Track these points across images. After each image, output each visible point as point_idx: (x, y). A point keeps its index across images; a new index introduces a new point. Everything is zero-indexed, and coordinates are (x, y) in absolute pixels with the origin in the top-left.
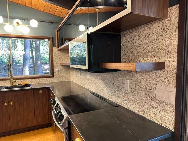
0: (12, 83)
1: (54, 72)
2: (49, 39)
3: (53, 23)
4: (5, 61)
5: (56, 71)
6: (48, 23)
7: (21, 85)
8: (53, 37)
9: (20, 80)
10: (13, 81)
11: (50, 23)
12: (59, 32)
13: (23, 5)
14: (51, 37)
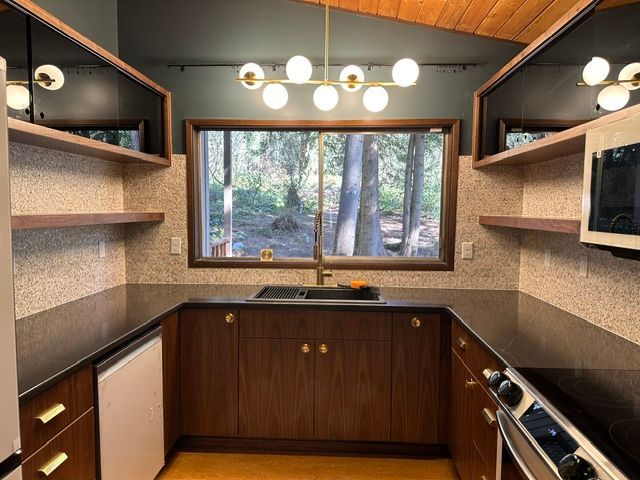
0: (320, 279)
1: (456, 250)
2: (447, 128)
3: (464, 66)
4: (278, 205)
5: (463, 248)
6: (448, 69)
7: (348, 287)
8: (461, 121)
9: (342, 272)
10: (324, 272)
11: (457, 68)
12: (486, 99)
13: (368, 14)
14: (455, 121)
